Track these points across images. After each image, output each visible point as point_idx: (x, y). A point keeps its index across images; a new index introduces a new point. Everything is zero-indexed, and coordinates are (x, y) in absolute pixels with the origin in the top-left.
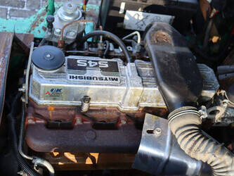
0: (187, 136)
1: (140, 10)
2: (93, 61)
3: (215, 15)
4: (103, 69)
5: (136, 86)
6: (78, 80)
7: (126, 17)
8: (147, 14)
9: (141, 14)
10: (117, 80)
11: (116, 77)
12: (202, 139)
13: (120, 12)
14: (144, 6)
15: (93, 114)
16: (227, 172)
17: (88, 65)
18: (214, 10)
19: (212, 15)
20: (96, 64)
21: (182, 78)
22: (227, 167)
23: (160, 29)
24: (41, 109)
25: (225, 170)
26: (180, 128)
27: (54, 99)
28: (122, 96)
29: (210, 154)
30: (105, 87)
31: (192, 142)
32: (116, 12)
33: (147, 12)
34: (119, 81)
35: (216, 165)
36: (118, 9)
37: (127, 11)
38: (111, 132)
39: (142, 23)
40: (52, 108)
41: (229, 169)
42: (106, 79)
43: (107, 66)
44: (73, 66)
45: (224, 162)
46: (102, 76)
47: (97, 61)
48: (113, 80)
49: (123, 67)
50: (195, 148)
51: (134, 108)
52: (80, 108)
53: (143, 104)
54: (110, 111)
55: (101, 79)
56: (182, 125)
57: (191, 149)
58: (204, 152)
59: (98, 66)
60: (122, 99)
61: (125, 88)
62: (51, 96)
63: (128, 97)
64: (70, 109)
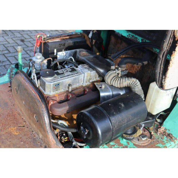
0: (116, 80)
1: (63, 50)
2: (64, 70)
3: (95, 42)
4: (70, 71)
5: (87, 72)
6: (64, 78)
7: (58, 56)
8: (67, 52)
9: (64, 52)
10: (78, 73)
11: (77, 72)
12: (122, 78)
13: (55, 55)
14: (65, 48)
15: (74, 92)
16: (136, 84)
17: (63, 72)
18: (94, 41)
19: (94, 43)
20: (66, 71)
21: (102, 63)
22: (135, 82)
23: (81, 51)
24: (53, 97)
25: (135, 84)
26: (111, 80)
27: (57, 90)
28: (83, 79)
29: (128, 81)
30: (75, 77)
31: (119, 81)
32: (53, 55)
33: (67, 50)
34: (79, 73)
35: (131, 84)
36: (54, 53)
37: (58, 53)
38: (85, 96)
39: (65, 57)
40: (57, 95)
41: (136, 82)
42: (74, 74)
43: (71, 70)
44: (58, 74)
45: (133, 81)
46: (72, 73)
47: (66, 70)
48: (77, 73)
49: (77, 68)
50: (121, 82)
51: (88, 83)
52: (68, 91)
53: (91, 81)
54: (80, 88)
55: (72, 74)
56: (112, 78)
57: (120, 83)
58: (125, 81)
59: (67, 71)
60: (83, 81)
61: (83, 75)
62: (55, 89)
63: (85, 78)
64: (64, 93)
